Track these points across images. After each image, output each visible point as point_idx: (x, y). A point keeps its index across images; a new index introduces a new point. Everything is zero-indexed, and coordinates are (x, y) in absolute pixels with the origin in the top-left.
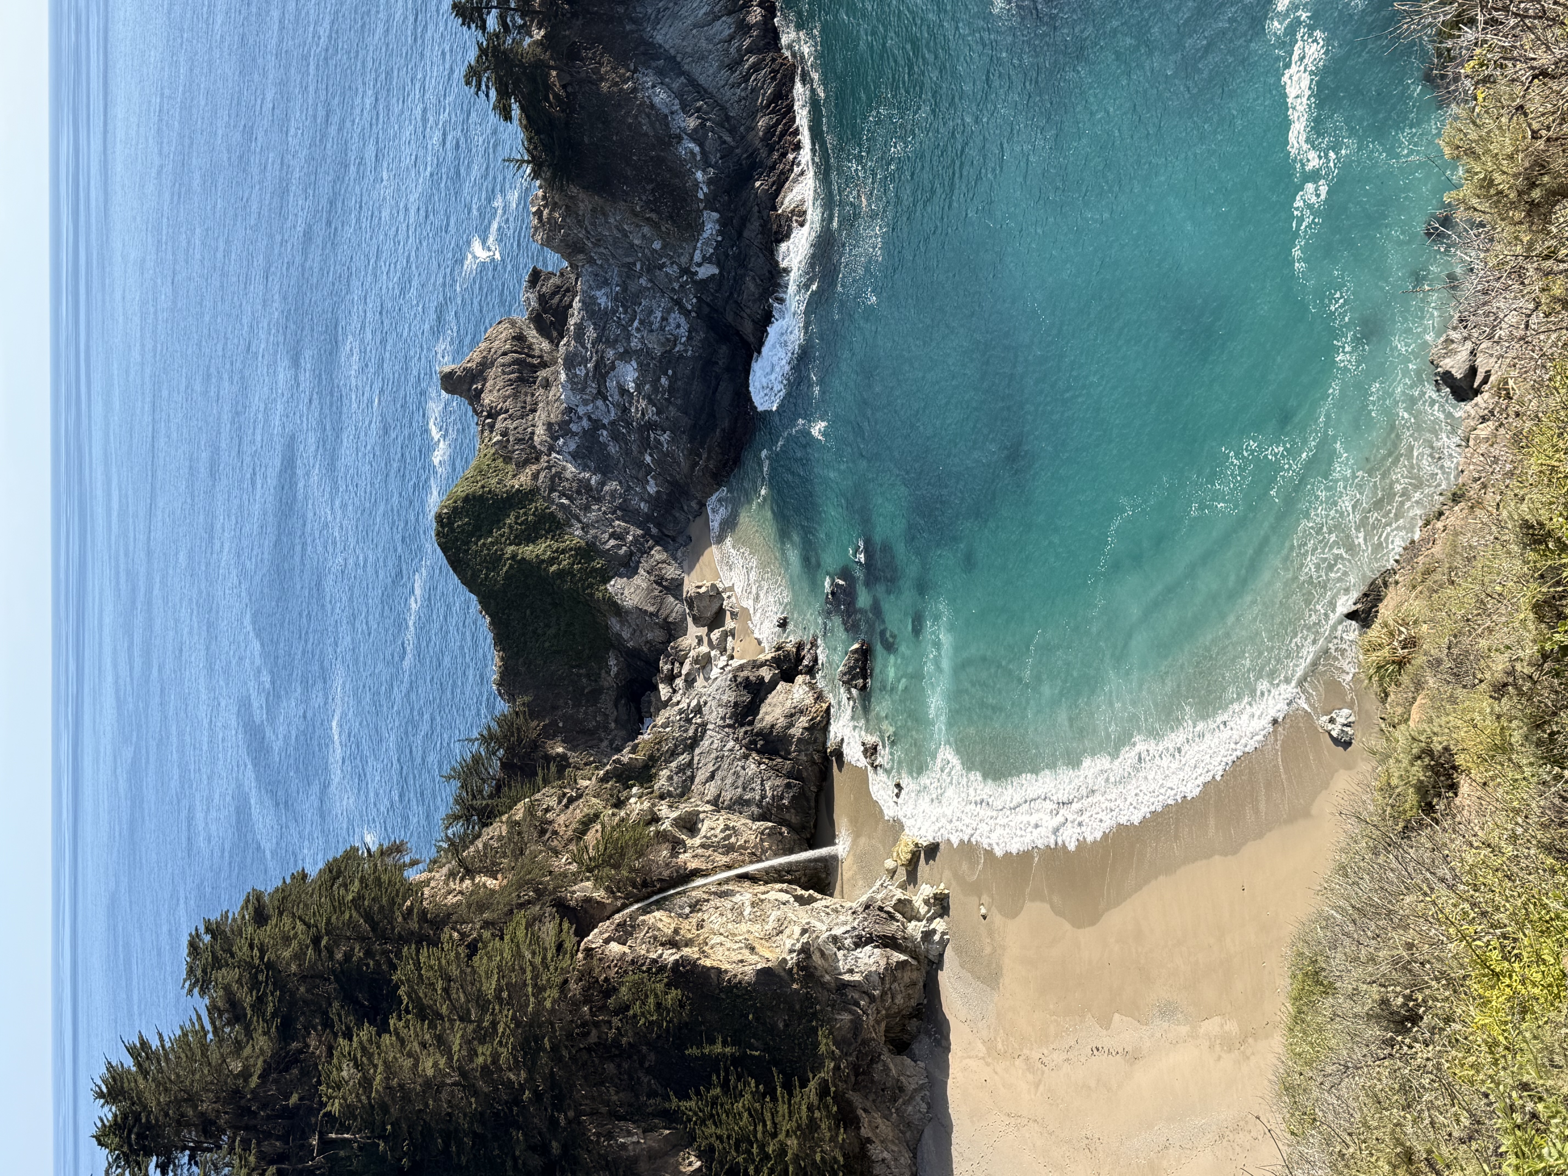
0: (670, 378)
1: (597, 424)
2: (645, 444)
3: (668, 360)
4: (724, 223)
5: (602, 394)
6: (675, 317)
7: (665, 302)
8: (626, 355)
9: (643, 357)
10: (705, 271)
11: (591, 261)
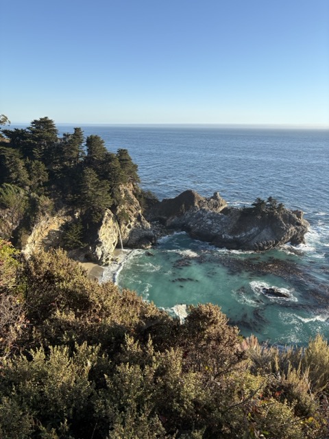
0: (207, 229)
1: (203, 217)
2: (198, 225)
3: (210, 229)
4: (231, 239)
5: (208, 218)
6: (217, 231)
7: (220, 229)
8: (212, 223)
9: (211, 225)
10: (223, 236)
11: (229, 217)
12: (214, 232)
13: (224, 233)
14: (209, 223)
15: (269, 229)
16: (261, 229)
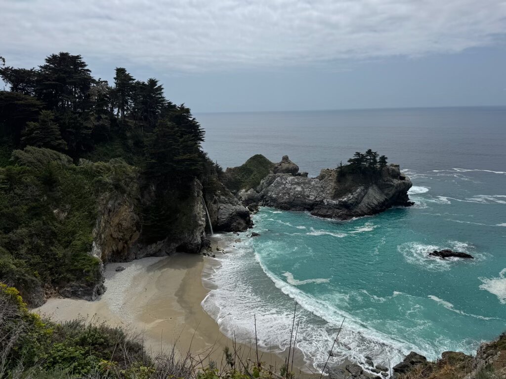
0: (300, 197)
2: (284, 194)
4: (337, 205)
7: (316, 195)
8: (303, 188)
9: (303, 191)
11: (320, 180)
12: (311, 199)
13: (324, 198)
14: (299, 189)
15: (375, 187)
16: (367, 188)
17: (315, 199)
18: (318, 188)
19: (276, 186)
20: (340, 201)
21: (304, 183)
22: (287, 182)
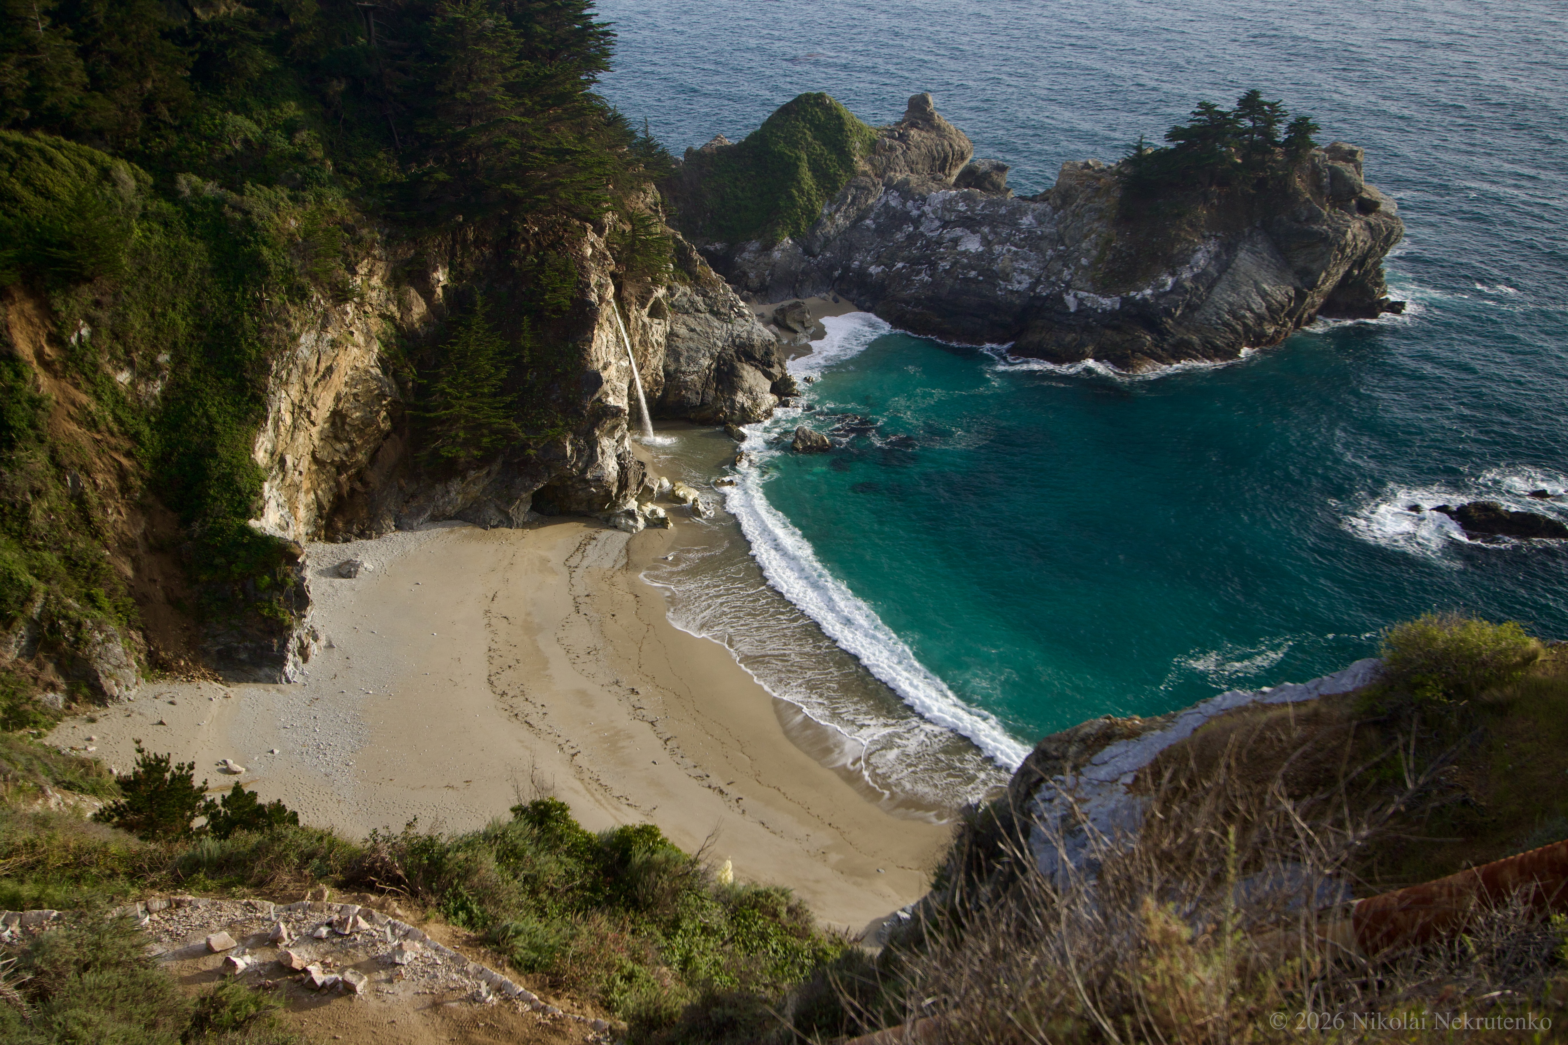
0: (976, 278)
7: (1036, 271)
9: (989, 256)
10: (1070, 301)
11: (1056, 209)
12: (1016, 287)
13: (1068, 285)
14: (972, 245)
15: (1261, 245)
16: (1230, 248)
17: (1032, 287)
18: (1044, 244)
19: (882, 231)
20: (1125, 301)
21: (992, 221)
22: (923, 214)
